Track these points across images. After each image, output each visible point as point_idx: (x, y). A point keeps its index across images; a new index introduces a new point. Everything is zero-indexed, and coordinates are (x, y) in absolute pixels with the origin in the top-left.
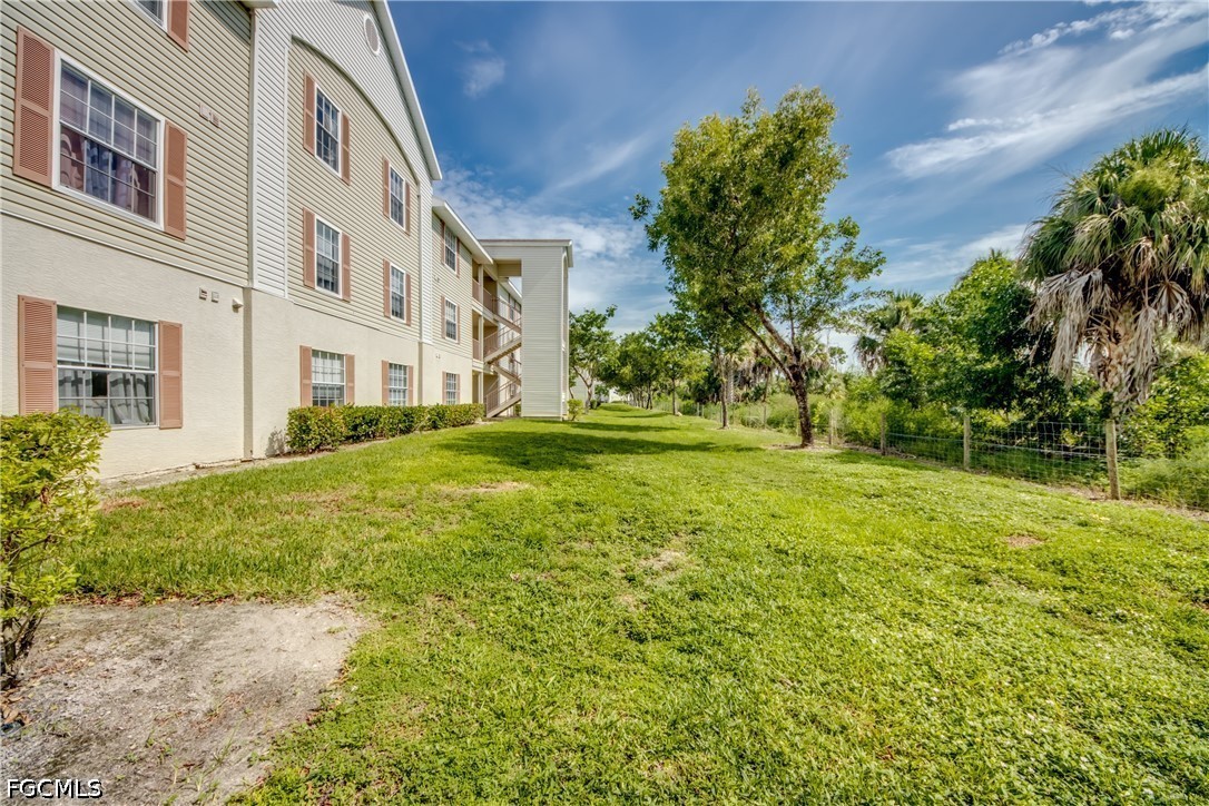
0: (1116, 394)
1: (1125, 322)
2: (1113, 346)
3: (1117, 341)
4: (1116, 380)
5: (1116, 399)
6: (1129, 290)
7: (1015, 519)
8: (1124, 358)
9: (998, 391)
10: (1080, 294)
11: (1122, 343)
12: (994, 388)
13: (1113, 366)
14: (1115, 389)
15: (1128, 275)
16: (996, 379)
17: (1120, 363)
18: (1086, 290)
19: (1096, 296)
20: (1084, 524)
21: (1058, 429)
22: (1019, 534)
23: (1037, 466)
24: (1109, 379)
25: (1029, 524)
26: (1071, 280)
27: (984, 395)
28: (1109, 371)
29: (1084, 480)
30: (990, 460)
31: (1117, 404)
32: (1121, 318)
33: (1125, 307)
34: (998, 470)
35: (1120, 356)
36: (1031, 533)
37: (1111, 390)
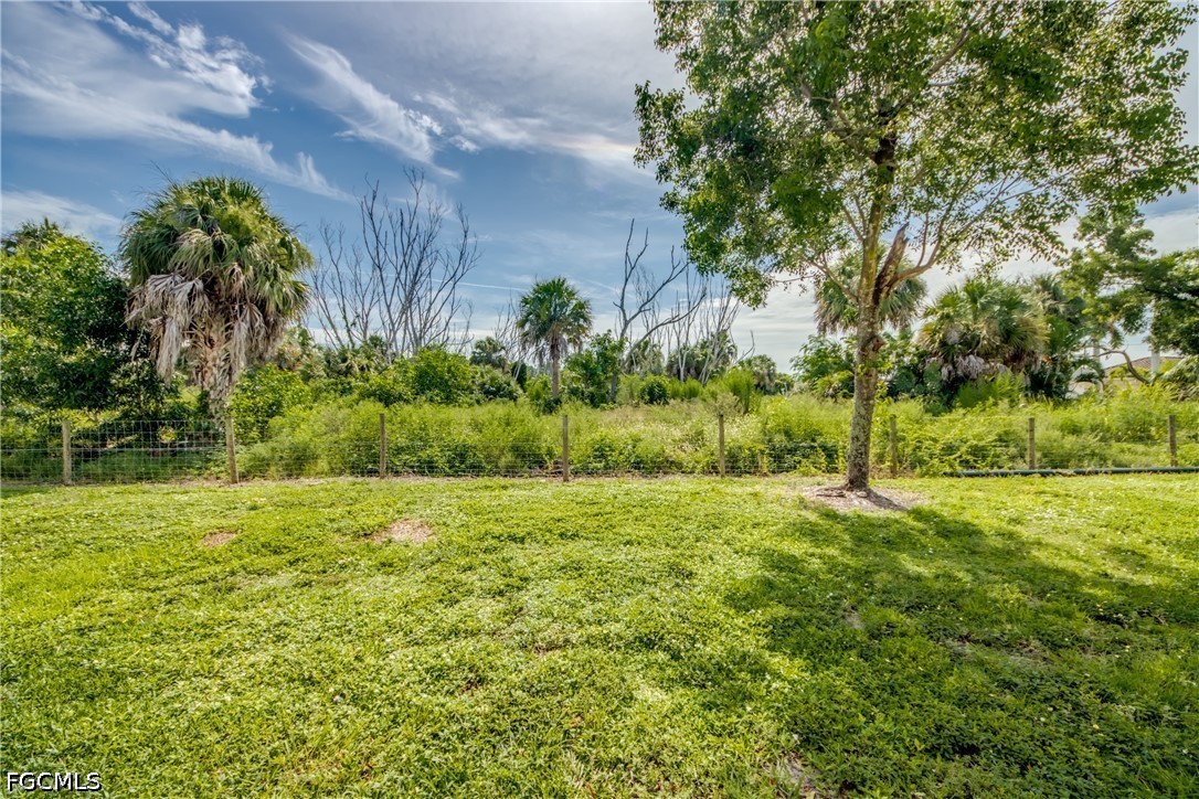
0: (212, 392)
1: (217, 330)
2: (208, 350)
3: (212, 346)
4: (212, 380)
5: (212, 397)
6: (221, 303)
7: (197, 522)
8: (218, 361)
9: (95, 388)
10: (186, 298)
11: (215, 348)
12: (90, 385)
13: (209, 368)
14: (211, 388)
15: (220, 290)
16: (92, 375)
17: (215, 365)
18: (191, 296)
19: (198, 302)
20: (254, 508)
21: (155, 427)
22: (211, 534)
23: (151, 465)
24: (206, 379)
25: (214, 522)
26: (176, 283)
27: (79, 392)
28: (206, 372)
29: (196, 472)
30: (95, 467)
31: (214, 401)
32: (215, 326)
33: (217, 318)
34: (108, 477)
35: (214, 359)
36: (221, 529)
37: (208, 389)
